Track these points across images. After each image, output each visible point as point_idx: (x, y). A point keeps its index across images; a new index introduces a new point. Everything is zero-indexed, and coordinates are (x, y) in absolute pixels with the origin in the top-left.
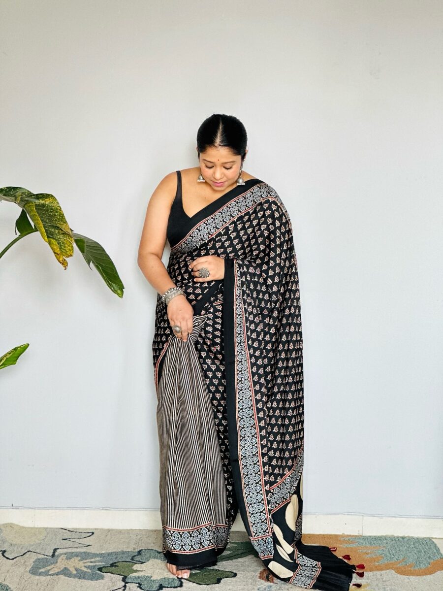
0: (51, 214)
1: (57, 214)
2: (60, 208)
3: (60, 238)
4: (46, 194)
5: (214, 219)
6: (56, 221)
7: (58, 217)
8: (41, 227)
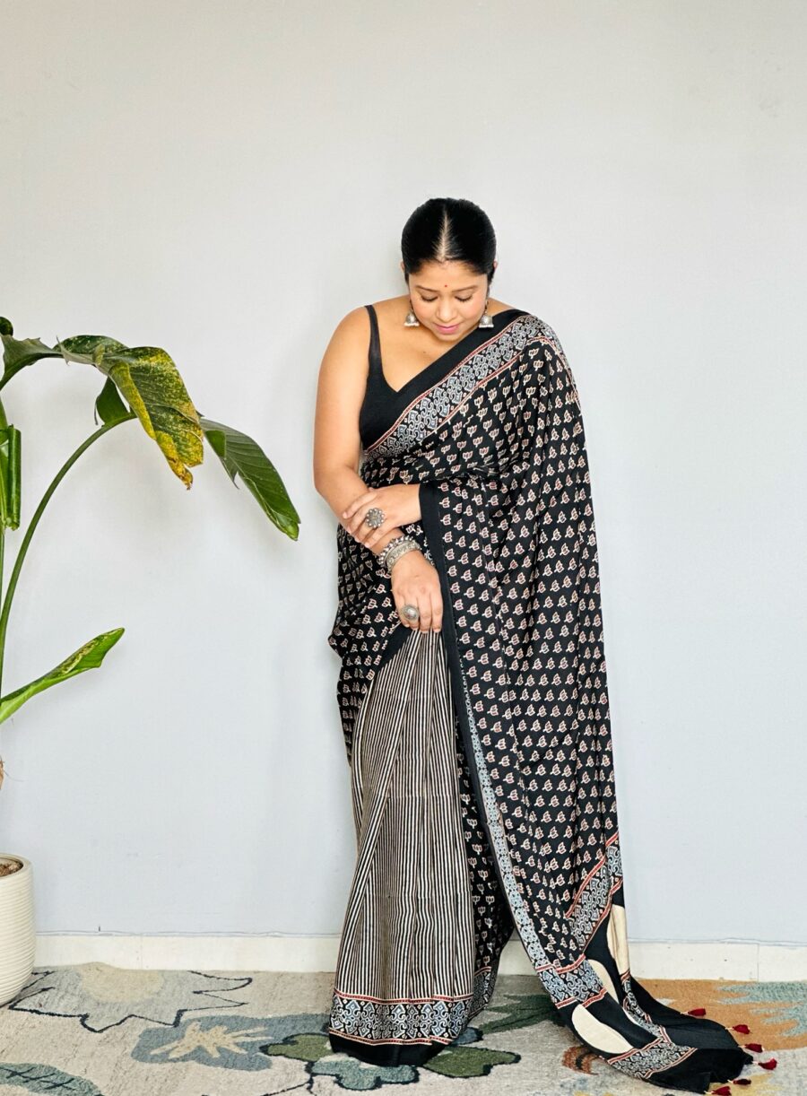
0: (161, 385)
1: (171, 385)
2: (178, 374)
3: (177, 430)
4: (151, 348)
5: (446, 389)
6: (170, 397)
7: (174, 391)
8: (143, 410)
